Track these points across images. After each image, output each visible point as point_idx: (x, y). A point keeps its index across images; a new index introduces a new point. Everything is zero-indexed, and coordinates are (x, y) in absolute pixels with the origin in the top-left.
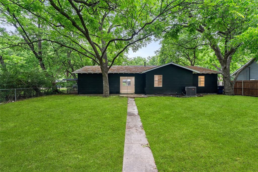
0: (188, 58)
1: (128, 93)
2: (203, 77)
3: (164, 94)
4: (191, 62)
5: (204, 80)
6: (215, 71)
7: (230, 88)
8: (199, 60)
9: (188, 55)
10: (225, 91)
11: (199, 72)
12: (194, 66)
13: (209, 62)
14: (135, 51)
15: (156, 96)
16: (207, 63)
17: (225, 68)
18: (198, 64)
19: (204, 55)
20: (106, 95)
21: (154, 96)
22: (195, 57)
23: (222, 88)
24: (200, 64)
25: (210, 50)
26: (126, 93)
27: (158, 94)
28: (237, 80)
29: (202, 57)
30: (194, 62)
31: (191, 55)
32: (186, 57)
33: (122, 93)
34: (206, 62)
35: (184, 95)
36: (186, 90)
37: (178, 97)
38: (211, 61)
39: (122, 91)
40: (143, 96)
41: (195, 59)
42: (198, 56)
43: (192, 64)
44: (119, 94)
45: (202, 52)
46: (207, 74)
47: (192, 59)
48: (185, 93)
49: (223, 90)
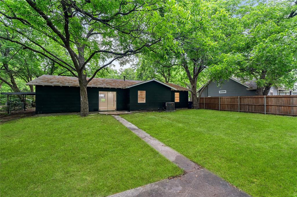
0: (163, 75)
1: (109, 110)
2: (178, 94)
3: (147, 110)
4: (166, 79)
5: (178, 96)
6: (186, 89)
7: (197, 103)
8: (172, 77)
9: (163, 72)
10: (194, 106)
11: (176, 89)
12: (169, 83)
13: (180, 80)
14: (123, 65)
15: (140, 112)
16: (179, 81)
17: (194, 86)
18: (172, 81)
19: (177, 74)
20: (85, 113)
21: (138, 112)
22: (169, 75)
23: (191, 103)
24: (174, 82)
25: (181, 69)
26: (107, 110)
27: (142, 110)
28: (201, 97)
29: (175, 75)
30: (169, 79)
31: (166, 72)
32: (161, 74)
33: (101, 110)
34: (177, 80)
35: (165, 110)
36: (166, 105)
37: (160, 112)
38: (182, 79)
39: (101, 108)
40: (126, 112)
41: (169, 76)
42: (171, 73)
43: (166, 81)
44: (97, 112)
45: (175, 71)
46: (181, 91)
47: (166, 76)
48: (165, 108)
49: (192, 105)
